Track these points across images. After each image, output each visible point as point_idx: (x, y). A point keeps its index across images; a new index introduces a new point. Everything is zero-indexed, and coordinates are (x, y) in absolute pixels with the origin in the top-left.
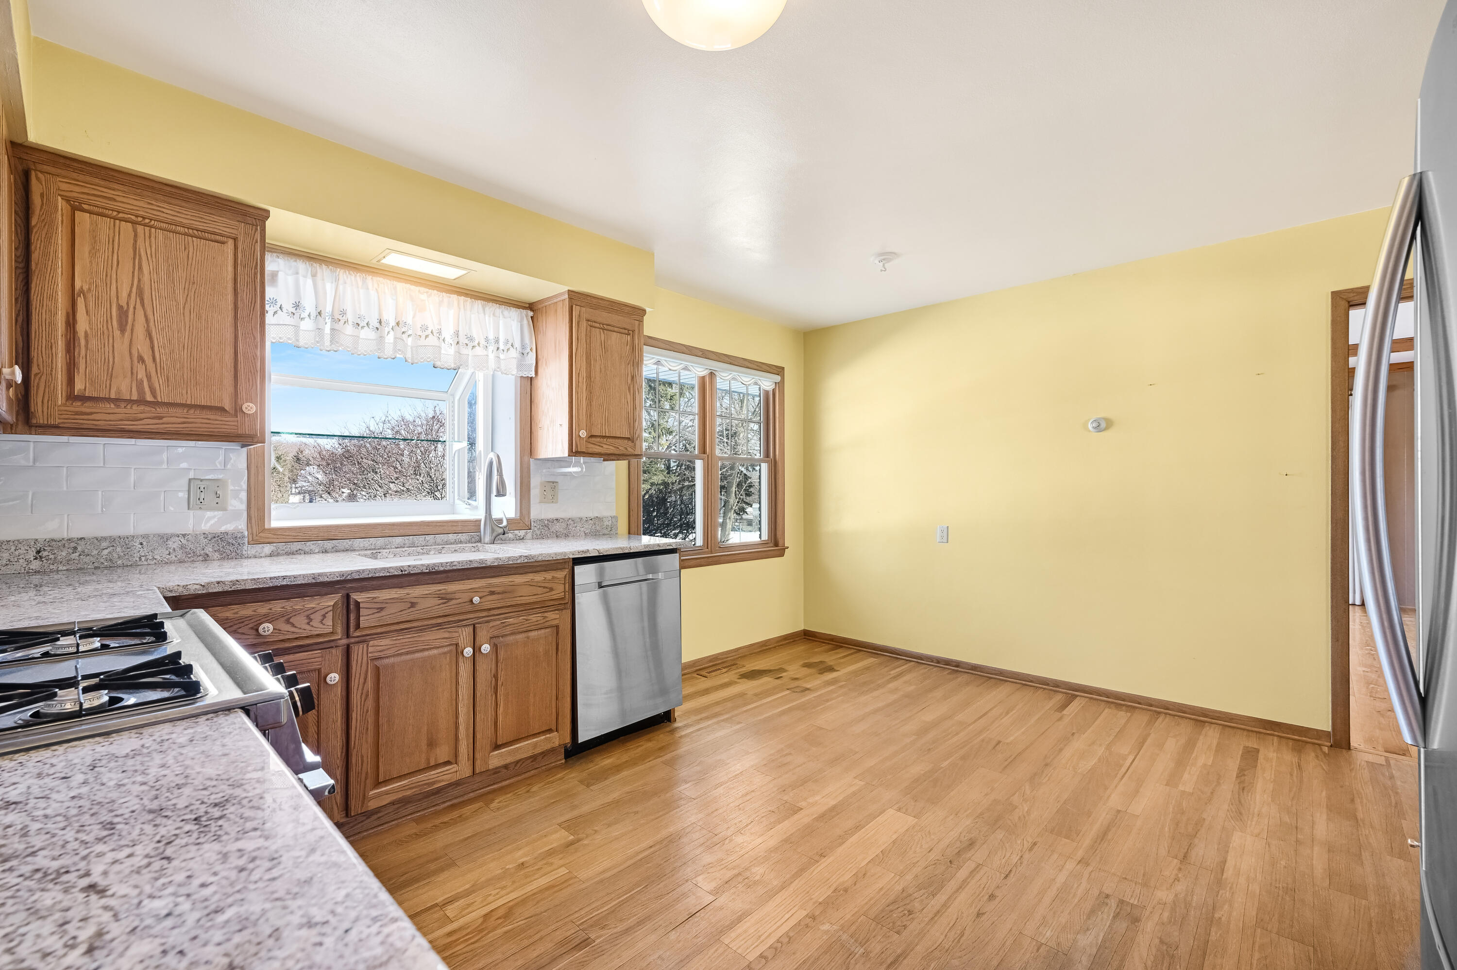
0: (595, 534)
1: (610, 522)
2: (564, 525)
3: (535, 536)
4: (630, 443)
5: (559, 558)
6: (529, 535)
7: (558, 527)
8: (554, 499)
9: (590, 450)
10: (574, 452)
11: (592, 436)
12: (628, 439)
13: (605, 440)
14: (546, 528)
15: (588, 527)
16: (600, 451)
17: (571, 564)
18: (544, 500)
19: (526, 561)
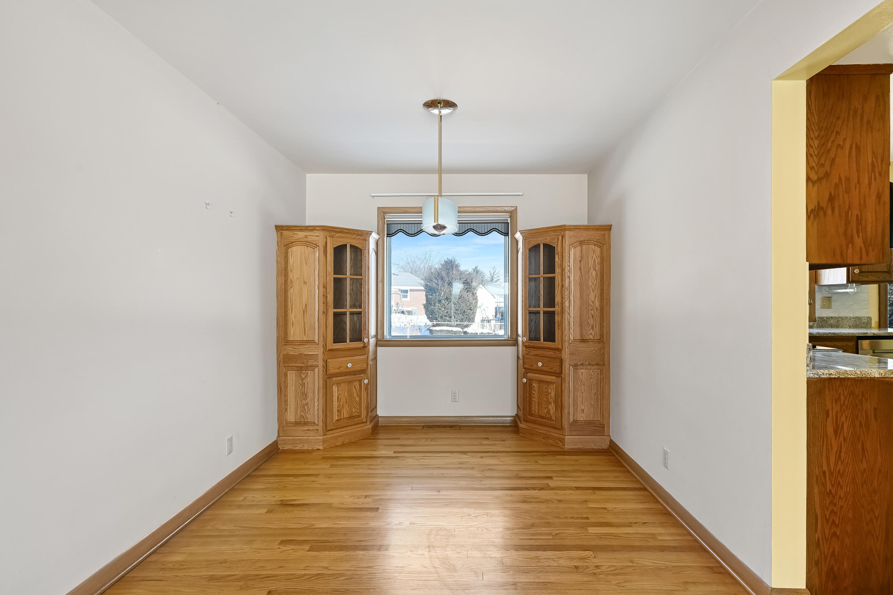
0: (856, 326)
1: (866, 320)
2: (836, 321)
3: (818, 326)
4: (887, 274)
5: (850, 335)
6: (815, 325)
7: (832, 321)
8: (829, 307)
9: (861, 280)
10: (848, 281)
11: (862, 272)
12: (886, 272)
13: (870, 273)
14: (825, 322)
15: (851, 323)
16: (867, 280)
17: (856, 339)
18: (823, 307)
19: (833, 335)
